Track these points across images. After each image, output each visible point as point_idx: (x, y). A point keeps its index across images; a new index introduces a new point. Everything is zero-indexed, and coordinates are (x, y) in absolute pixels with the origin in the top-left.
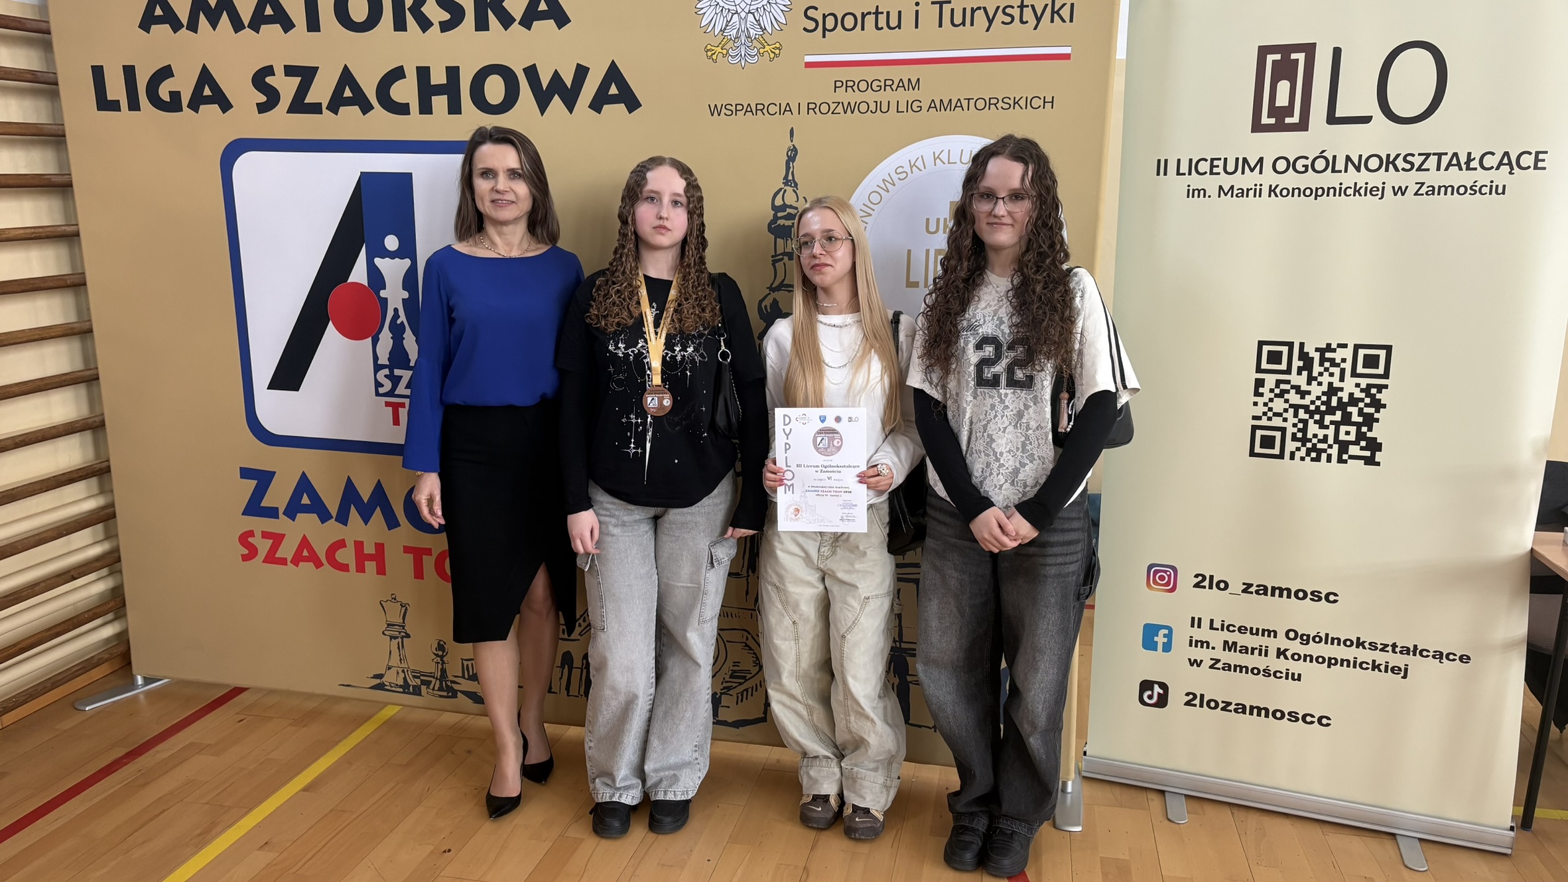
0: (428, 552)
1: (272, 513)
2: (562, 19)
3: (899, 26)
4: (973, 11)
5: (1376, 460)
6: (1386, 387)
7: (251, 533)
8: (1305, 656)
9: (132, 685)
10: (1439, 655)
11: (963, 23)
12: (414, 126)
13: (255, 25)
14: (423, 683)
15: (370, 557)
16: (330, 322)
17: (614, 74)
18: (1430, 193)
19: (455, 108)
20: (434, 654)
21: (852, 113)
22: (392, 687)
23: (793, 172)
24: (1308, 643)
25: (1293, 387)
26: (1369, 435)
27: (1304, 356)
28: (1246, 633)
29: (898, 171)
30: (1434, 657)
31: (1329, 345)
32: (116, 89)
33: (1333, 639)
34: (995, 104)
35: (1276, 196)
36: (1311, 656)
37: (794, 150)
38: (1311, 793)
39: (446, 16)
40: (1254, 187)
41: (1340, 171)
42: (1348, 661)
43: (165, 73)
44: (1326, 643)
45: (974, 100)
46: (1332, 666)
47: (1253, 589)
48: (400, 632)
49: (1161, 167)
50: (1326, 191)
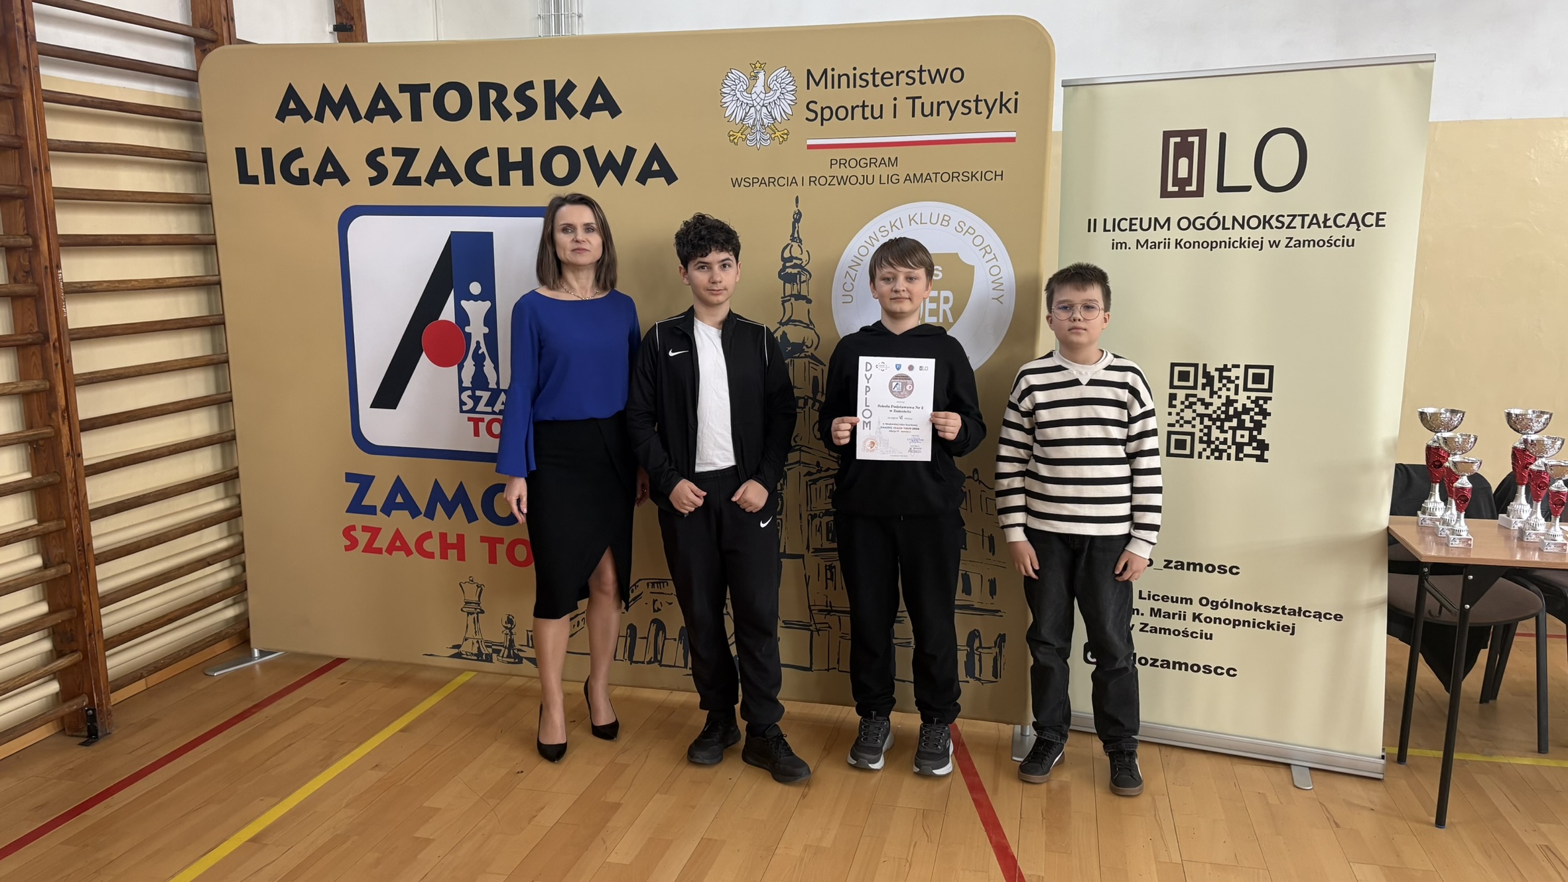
0: (501, 541)
1: (371, 510)
2: (614, 110)
3: (881, 116)
4: (939, 104)
5: (1265, 458)
6: (1270, 399)
7: (353, 528)
8: (1215, 619)
9: (251, 657)
10: (1318, 615)
11: (931, 114)
12: (495, 195)
13: (370, 117)
14: (495, 651)
15: (452, 546)
16: (424, 353)
17: (656, 154)
18: (1297, 245)
19: (528, 180)
20: (504, 627)
21: (845, 184)
22: (468, 655)
23: (798, 231)
24: (1217, 608)
25: (1199, 400)
26: (1259, 437)
27: (1206, 375)
28: (1167, 601)
29: (881, 230)
30: (1314, 616)
31: (1225, 366)
32: (255, 167)
33: (1236, 604)
34: (957, 177)
35: (1181, 247)
36: (1220, 619)
37: (799, 214)
38: (1225, 732)
39: (522, 108)
40: (1164, 241)
41: (1229, 229)
42: (1249, 622)
43: (297, 154)
44: (1231, 607)
45: (940, 175)
46: (1236, 627)
47: (1172, 565)
48: (476, 609)
49: (1092, 226)
50: (1219, 244)
